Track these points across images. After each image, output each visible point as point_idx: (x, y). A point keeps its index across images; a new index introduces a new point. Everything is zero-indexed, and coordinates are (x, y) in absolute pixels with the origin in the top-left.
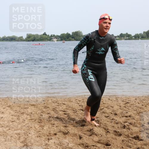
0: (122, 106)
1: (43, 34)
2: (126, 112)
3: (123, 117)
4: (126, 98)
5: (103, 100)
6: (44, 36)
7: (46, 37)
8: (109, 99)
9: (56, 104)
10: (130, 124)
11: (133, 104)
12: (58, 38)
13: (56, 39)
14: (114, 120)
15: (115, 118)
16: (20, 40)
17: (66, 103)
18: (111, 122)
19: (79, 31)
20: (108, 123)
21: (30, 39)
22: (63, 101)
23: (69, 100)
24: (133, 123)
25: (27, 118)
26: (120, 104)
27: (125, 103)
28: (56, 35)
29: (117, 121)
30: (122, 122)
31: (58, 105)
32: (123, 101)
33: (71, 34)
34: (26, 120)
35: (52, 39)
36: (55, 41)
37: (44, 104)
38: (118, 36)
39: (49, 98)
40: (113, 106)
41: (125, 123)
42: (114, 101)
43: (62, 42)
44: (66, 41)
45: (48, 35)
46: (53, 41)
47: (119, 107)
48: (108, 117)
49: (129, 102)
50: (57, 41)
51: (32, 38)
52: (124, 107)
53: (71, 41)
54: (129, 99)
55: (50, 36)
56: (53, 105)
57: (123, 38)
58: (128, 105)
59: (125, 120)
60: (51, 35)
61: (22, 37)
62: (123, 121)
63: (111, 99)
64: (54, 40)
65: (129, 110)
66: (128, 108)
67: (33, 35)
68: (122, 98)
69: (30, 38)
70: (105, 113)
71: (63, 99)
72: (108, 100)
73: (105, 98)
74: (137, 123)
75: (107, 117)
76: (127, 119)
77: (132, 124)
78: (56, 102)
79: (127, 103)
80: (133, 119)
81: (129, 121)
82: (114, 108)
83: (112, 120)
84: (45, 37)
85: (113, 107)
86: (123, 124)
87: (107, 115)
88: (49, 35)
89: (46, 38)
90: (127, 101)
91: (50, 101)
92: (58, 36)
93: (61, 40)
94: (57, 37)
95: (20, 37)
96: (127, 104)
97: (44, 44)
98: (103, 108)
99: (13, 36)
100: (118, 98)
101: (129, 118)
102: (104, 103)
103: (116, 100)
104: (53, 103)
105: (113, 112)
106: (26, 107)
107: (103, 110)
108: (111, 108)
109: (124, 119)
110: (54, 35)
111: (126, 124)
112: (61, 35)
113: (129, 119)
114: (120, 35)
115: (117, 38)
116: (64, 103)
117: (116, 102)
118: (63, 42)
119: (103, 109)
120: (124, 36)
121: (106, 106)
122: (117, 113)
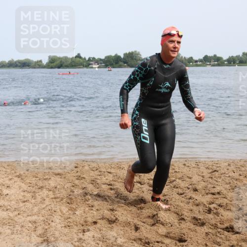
0: (206, 177)
1: (76, 57)
2: (213, 186)
3: (207, 194)
4: (213, 162)
5: (175, 167)
6: (78, 59)
7: (81, 60)
8: (185, 165)
9: (97, 173)
10: (219, 206)
11: (224, 173)
12: (101, 63)
13: (97, 64)
14: (193, 200)
15: (194, 196)
16: (38, 66)
17: (112, 171)
18: (188, 203)
19: (136, 51)
20: (182, 204)
21: (55, 64)
22: (109, 168)
23: (117, 165)
24: (224, 204)
25: (47, 196)
26: (203, 173)
27: (211, 171)
28: (97, 58)
29: (197, 202)
30: (205, 203)
31: (99, 174)
32: (207, 168)
33: (122, 56)
34: (47, 200)
35: (90, 64)
36: (96, 68)
37: (77, 172)
38: (201, 61)
39: (85, 162)
40: (191, 176)
41: (210, 204)
42: (193, 167)
43: (107, 69)
44: (114, 67)
45: (83, 57)
46: (92, 68)
47: (202, 178)
48: (183, 194)
49: (218, 169)
50: (98, 67)
51: (58, 62)
52: (209, 178)
53: (122, 68)
54: (218, 165)
55: (87, 59)
56: (92, 173)
57: (209, 63)
58: (217, 174)
59: (211, 200)
60: (89, 58)
61: (41, 61)
62: (207, 201)
63: (187, 165)
64: (94, 66)
65: (217, 183)
66: (215, 179)
67: (60, 58)
68: (206, 163)
69: (53, 63)
70: (177, 188)
71: (108, 165)
72: (183, 166)
73: (178, 163)
74: (231, 204)
75: (181, 194)
76: (215, 198)
77: (222, 206)
78: (97, 170)
79: (215, 171)
80: (225, 198)
81: (218, 202)
82: (193, 180)
83: (190, 199)
84: (79, 61)
85: (190, 178)
86: (207, 206)
87: (180, 191)
88: (85, 59)
89: (81, 63)
90: (215, 168)
91: (87, 168)
92: (101, 60)
93: (106, 66)
94: (98, 61)
95: (38, 62)
96: (214, 173)
97: (78, 74)
98: (174, 179)
99: (26, 59)
100: (199, 164)
101: (217, 196)
102: (176, 172)
103: (196, 166)
104: (92, 170)
105: (190, 186)
106: (47, 177)
107: (174, 183)
108: (188, 179)
109: (209, 198)
110: (94, 58)
111: (212, 206)
112: (106, 57)
113: (217, 198)
114: (204, 58)
115: (198, 63)
116: (109, 170)
117: (196, 169)
118: (109, 70)
119: (174, 181)
120: (211, 60)
121: (179, 177)
122: (198, 188)
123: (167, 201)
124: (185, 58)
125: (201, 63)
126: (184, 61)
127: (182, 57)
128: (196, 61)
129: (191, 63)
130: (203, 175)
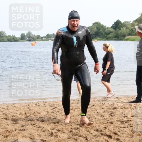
0: (50, 112)
2: (54, 118)
3: (50, 123)
4: (54, 102)
5: (30, 106)
8: (36, 105)
10: (58, 130)
11: (61, 109)
14: (41, 128)
15: (42, 125)
18: (38, 130)
24: (61, 129)
26: (47, 109)
27: (53, 108)
29: (44, 129)
30: (49, 130)
32: (51, 106)
38: (45, 37)
41: (52, 130)
42: (42, 106)
47: (47, 113)
48: (35, 124)
49: (57, 106)
52: (52, 112)
54: (57, 104)
57: (50, 39)
58: (56, 109)
59: (53, 127)
62: (50, 128)
63: (38, 105)
65: (57, 116)
66: (56, 113)
68: (50, 103)
70: (31, 120)
72: (35, 106)
73: (32, 104)
74: (65, 129)
75: (34, 125)
76: (55, 126)
77: (59, 131)
79: (55, 108)
80: (61, 125)
81: (57, 128)
82: (41, 114)
83: (39, 127)
85: (40, 113)
87: (33, 123)
90: (55, 106)
96: (55, 109)
98: (29, 115)
100: (45, 103)
101: (56, 124)
102: (30, 110)
103: (43, 105)
105: (40, 119)
107: (29, 117)
108: (38, 114)
109: (52, 126)
111: (53, 131)
113: (56, 126)
114: (47, 35)
115: (44, 39)
117: (43, 107)
120: (51, 37)
121: (33, 113)
122: (44, 120)
123: (24, 130)
124: (35, 35)
125: (45, 39)
126: (34, 37)
127: (33, 35)
128: (42, 38)
129: (39, 39)
130: (48, 111)
